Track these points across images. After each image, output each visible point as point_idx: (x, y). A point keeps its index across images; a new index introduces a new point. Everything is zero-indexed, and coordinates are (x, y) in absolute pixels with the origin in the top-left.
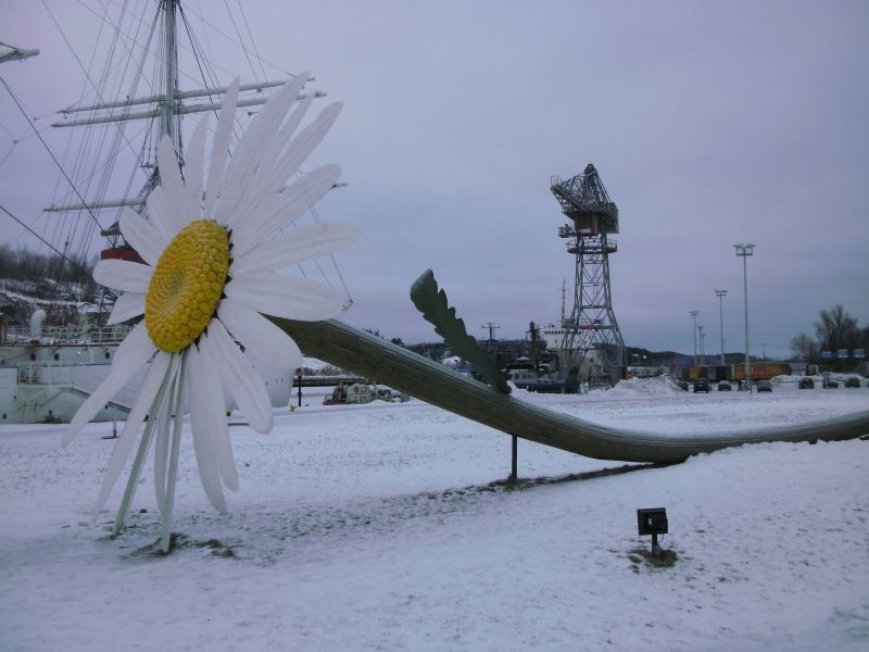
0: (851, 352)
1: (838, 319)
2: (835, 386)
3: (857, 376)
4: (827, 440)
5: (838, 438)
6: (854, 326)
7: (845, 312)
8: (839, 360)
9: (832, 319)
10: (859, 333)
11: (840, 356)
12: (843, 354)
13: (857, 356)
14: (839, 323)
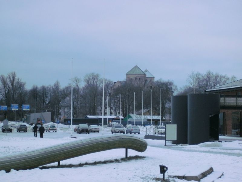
0: (20, 107)
1: (12, 82)
2: (10, 131)
3: (25, 124)
4: (17, 169)
5: (25, 169)
6: (23, 88)
7: (17, 77)
8: (12, 111)
9: (8, 82)
10: (26, 92)
11: (13, 109)
12: (15, 108)
13: (24, 109)
14: (12, 85)
